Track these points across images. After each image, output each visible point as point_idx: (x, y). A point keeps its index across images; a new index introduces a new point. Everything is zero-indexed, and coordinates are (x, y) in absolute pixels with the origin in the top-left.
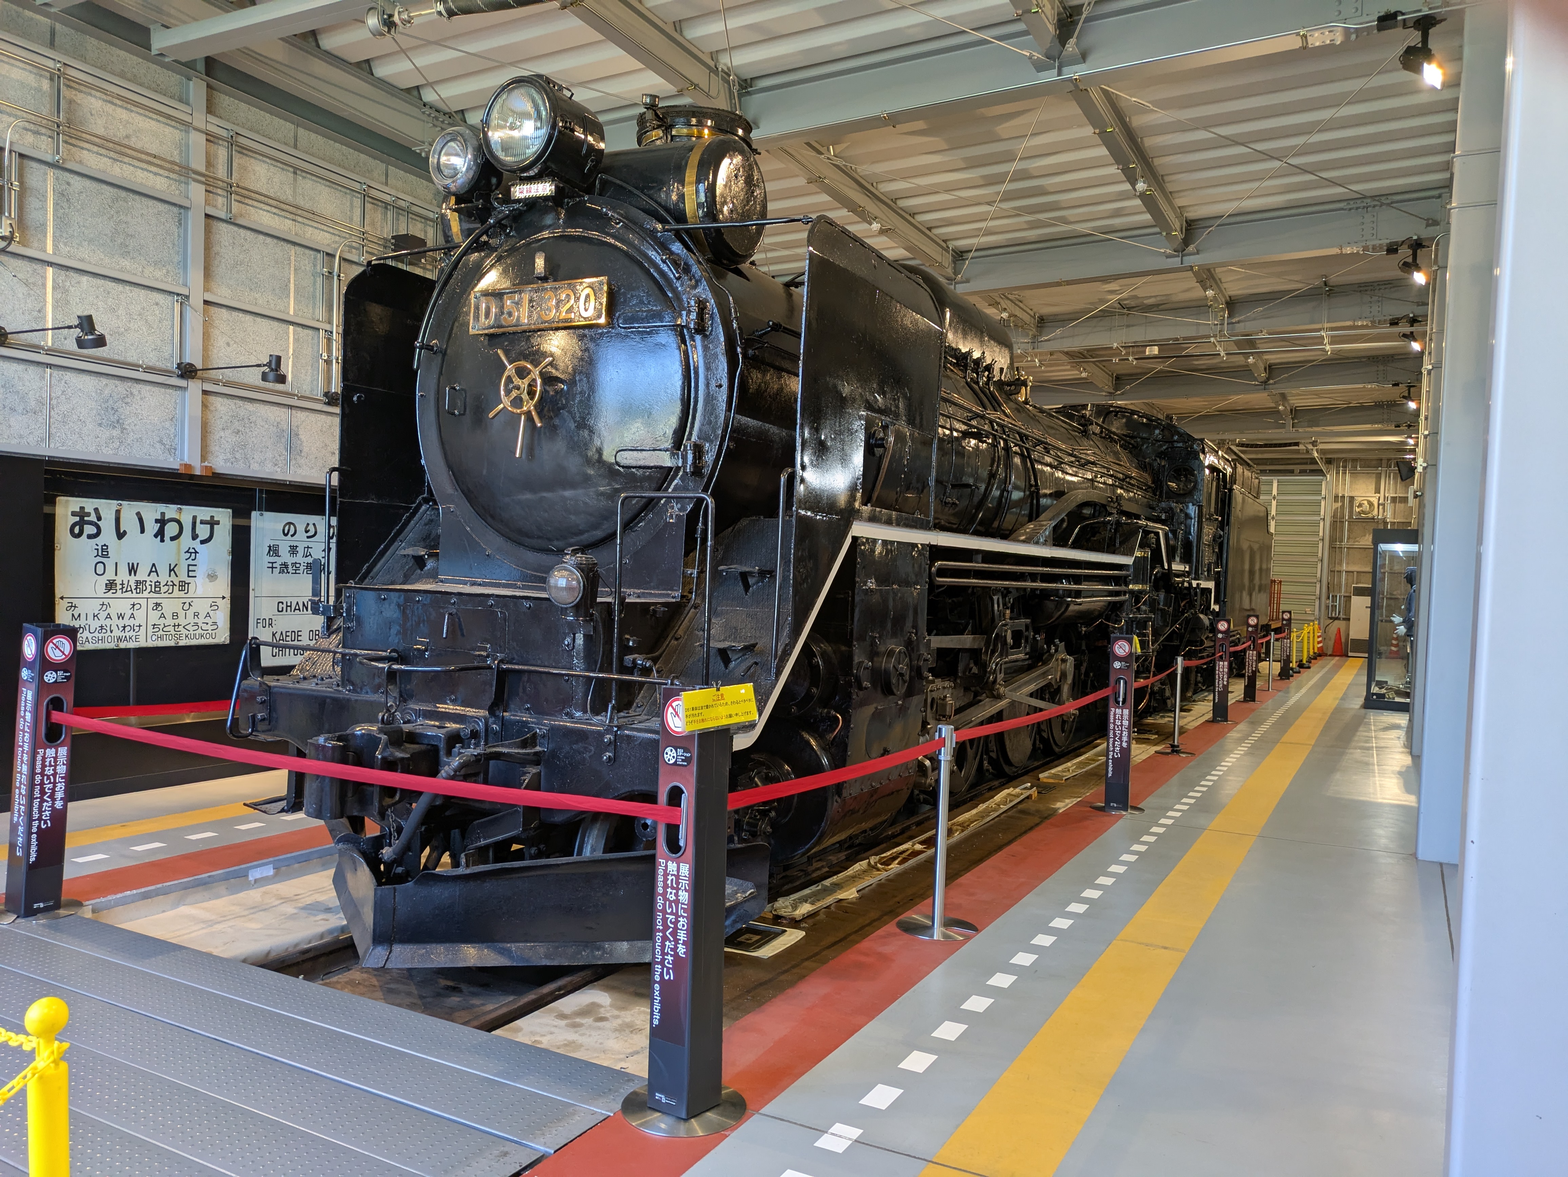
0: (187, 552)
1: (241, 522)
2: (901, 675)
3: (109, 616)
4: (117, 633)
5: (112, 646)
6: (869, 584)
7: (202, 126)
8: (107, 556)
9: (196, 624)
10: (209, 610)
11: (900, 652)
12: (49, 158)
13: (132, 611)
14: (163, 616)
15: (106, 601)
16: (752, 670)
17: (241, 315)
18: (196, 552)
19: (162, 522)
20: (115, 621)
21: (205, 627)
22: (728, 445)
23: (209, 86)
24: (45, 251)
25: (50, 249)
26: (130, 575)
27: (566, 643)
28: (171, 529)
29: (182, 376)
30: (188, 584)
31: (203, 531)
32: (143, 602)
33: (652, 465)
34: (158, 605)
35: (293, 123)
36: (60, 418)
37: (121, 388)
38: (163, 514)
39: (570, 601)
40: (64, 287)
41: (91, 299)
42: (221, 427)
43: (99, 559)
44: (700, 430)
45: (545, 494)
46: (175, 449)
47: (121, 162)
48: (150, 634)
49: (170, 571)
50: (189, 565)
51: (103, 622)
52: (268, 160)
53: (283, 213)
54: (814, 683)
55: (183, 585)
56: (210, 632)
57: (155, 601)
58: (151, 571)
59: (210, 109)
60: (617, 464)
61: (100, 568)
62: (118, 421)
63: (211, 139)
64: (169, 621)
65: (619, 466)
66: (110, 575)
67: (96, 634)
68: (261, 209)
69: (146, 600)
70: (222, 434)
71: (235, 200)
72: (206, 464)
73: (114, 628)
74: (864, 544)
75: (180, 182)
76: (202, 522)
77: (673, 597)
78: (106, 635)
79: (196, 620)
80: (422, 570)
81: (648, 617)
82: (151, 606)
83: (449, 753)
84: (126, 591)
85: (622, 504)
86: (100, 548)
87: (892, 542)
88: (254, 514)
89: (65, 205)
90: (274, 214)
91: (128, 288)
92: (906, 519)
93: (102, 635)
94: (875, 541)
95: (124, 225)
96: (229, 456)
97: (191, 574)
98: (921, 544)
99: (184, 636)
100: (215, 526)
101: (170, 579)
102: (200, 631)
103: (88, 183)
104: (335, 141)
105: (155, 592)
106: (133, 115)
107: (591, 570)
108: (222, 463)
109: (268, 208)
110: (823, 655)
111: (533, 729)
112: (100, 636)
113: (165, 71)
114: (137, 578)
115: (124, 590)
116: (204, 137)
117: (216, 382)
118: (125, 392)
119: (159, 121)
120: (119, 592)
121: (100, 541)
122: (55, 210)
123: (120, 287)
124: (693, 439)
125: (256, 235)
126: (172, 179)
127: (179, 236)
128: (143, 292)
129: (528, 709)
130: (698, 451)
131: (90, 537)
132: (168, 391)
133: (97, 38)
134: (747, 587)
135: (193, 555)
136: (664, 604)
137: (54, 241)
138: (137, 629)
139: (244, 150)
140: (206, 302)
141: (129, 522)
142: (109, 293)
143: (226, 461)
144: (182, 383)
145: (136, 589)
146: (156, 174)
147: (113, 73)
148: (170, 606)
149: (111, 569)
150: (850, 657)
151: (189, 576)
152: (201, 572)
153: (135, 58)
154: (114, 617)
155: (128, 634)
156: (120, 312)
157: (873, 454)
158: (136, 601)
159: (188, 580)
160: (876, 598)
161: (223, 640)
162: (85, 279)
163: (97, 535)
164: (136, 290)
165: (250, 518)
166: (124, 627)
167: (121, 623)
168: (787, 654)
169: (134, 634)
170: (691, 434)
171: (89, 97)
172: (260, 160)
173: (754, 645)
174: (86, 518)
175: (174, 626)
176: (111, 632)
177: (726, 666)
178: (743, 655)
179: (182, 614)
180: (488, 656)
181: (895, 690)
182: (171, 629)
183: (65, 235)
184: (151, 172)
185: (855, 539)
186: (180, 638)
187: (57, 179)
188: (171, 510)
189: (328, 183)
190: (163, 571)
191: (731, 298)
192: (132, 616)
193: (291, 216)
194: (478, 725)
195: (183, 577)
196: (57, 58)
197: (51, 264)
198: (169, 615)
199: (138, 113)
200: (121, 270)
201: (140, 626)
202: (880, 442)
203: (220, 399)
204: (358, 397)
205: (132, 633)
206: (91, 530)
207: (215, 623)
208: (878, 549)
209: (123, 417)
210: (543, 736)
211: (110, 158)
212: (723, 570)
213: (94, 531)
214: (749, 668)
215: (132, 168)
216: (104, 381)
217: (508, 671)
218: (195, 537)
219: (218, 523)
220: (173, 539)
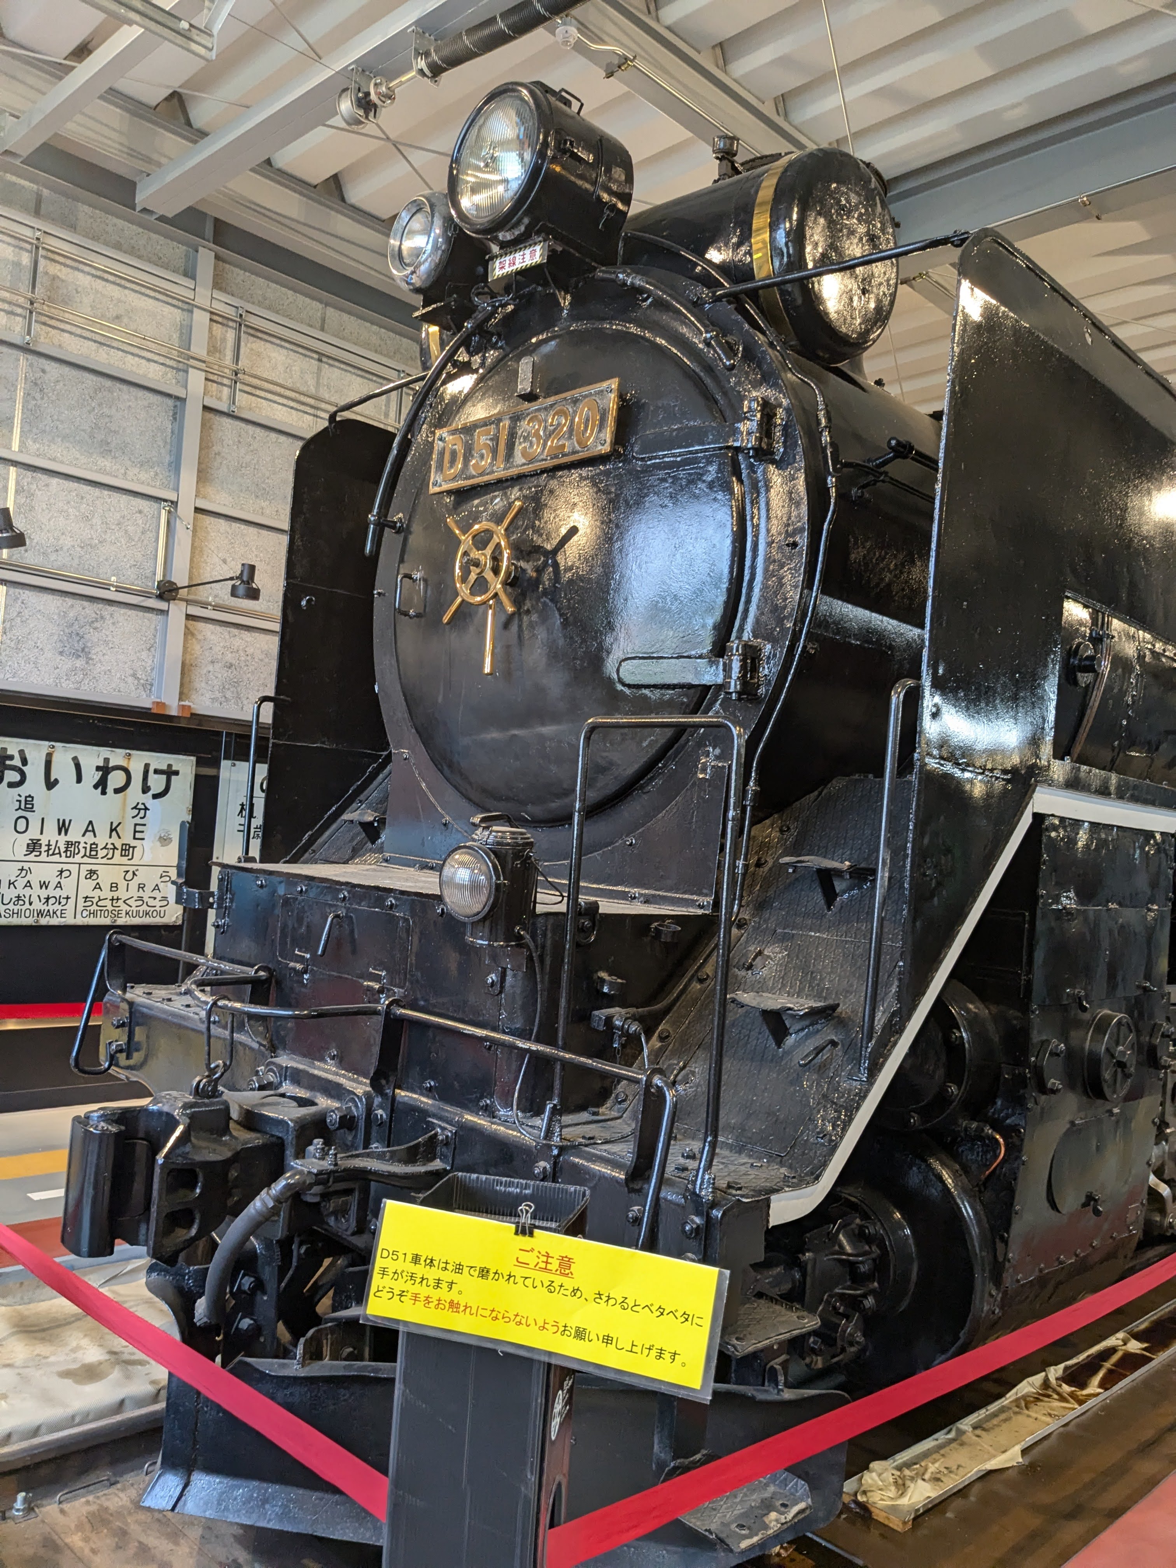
0: (135, 808)
1: (208, 771)
2: (1121, 1065)
3: (29, 885)
4: (38, 905)
5: (30, 921)
6: (1064, 901)
7: (206, 304)
8: (31, 810)
9: (140, 898)
10: (158, 881)
11: (1119, 1023)
12: (18, 341)
13: (58, 879)
14: (98, 887)
15: (26, 866)
16: (825, 1055)
17: (243, 527)
18: (146, 809)
19: (105, 770)
20: (36, 891)
21: (151, 902)
22: (804, 647)
23: (217, 257)
24: (10, 449)
25: (15, 446)
26: (60, 834)
27: (490, 981)
28: (116, 779)
29: (160, 597)
30: (134, 847)
31: (157, 783)
32: (74, 868)
33: (675, 682)
34: (92, 872)
35: (321, 302)
36: (13, 645)
37: (91, 609)
38: (107, 760)
39: (476, 910)
40: (29, 491)
41: (61, 504)
42: (210, 659)
43: (21, 813)
44: (757, 621)
45: (516, 732)
46: (152, 685)
47: (108, 346)
48: (80, 908)
49: (112, 831)
50: (136, 825)
51: (20, 891)
52: (287, 345)
53: (302, 408)
54: (954, 1073)
55: (127, 850)
56: (158, 909)
57: (89, 867)
58: (87, 831)
59: (218, 284)
60: (621, 681)
61: (22, 824)
62: (83, 650)
63: (215, 317)
64: (106, 893)
65: (624, 685)
66: (33, 833)
67: (11, 906)
68: (275, 402)
69: (77, 865)
70: (211, 668)
71: (240, 390)
72: (186, 703)
73: (35, 899)
74: (1055, 828)
75: (178, 370)
76: (156, 772)
77: (701, 907)
78: (24, 908)
79: (141, 893)
80: (373, 843)
81: (647, 940)
82: (83, 873)
83: (300, 1153)
84: (53, 854)
85: (588, 738)
86: (23, 799)
87: (1109, 827)
88: (225, 764)
89: (38, 396)
90: (292, 408)
91: (106, 492)
92: (1135, 787)
93: (18, 907)
94: (1077, 824)
95: (107, 420)
96: (219, 695)
97: (138, 835)
98: (1162, 833)
99: (124, 913)
100: (173, 778)
101: (110, 841)
102: (145, 907)
103: (66, 370)
104: (372, 323)
105: (90, 856)
106: (127, 292)
107: (517, 855)
108: (208, 703)
109: (285, 401)
110: (973, 1022)
111: (432, 1126)
112: (16, 908)
113: (169, 241)
114: (69, 838)
115: (51, 852)
116: (208, 315)
117: (204, 605)
118: (94, 615)
119: (158, 299)
120: (44, 854)
121: (24, 790)
122: (25, 402)
123: (96, 492)
124: (745, 637)
125: (267, 433)
126: (169, 366)
127: (172, 432)
128: (125, 498)
129: (430, 1089)
130: (752, 658)
131: (11, 785)
132: (147, 615)
133: (90, 206)
134: (830, 896)
135: (142, 812)
136: (678, 919)
137: (21, 437)
138: (63, 901)
139: (257, 333)
140: (197, 510)
141: (63, 768)
142: (82, 498)
143: (213, 700)
144: (163, 605)
145: (66, 852)
146: (149, 360)
147: (106, 244)
148: (108, 874)
149: (35, 826)
150: (1025, 1032)
151: (135, 838)
152: (150, 833)
153: (134, 227)
154: (35, 885)
155: (51, 908)
156: (94, 521)
157: (1075, 683)
158: (65, 867)
159: (133, 843)
160: (1074, 927)
161: (174, 919)
162: (55, 481)
163: (21, 782)
164: (116, 495)
165: (219, 767)
166: (48, 899)
167: (44, 893)
168: (895, 1028)
169: (60, 907)
170: (741, 629)
171: (76, 273)
172: (278, 345)
173: (834, 1007)
174: (8, 762)
175: (112, 900)
176: (31, 904)
177: (779, 1043)
178: (812, 1024)
179: (122, 884)
180: (381, 991)
181: (1107, 1091)
182: (108, 903)
183: (34, 430)
184: (143, 358)
185: (1038, 818)
186: (118, 915)
187: (31, 365)
188: (117, 757)
189: (360, 372)
190: (103, 830)
191: (820, 399)
192: (59, 885)
193: (311, 411)
194: (357, 1106)
195: (128, 838)
196: (36, 226)
197: (15, 463)
198: (106, 887)
199: (133, 290)
200: (101, 471)
201: (68, 898)
202: (1087, 663)
203: (210, 626)
204: (308, 601)
205: (57, 907)
206: (14, 776)
207: (165, 898)
208: (1082, 838)
209: (89, 645)
210: (446, 1143)
211: (95, 341)
212: (788, 864)
213: (16, 777)
214: (819, 1050)
215: (120, 353)
216: (70, 601)
217: (402, 1020)
218: (145, 789)
219: (176, 773)
220: (117, 791)
